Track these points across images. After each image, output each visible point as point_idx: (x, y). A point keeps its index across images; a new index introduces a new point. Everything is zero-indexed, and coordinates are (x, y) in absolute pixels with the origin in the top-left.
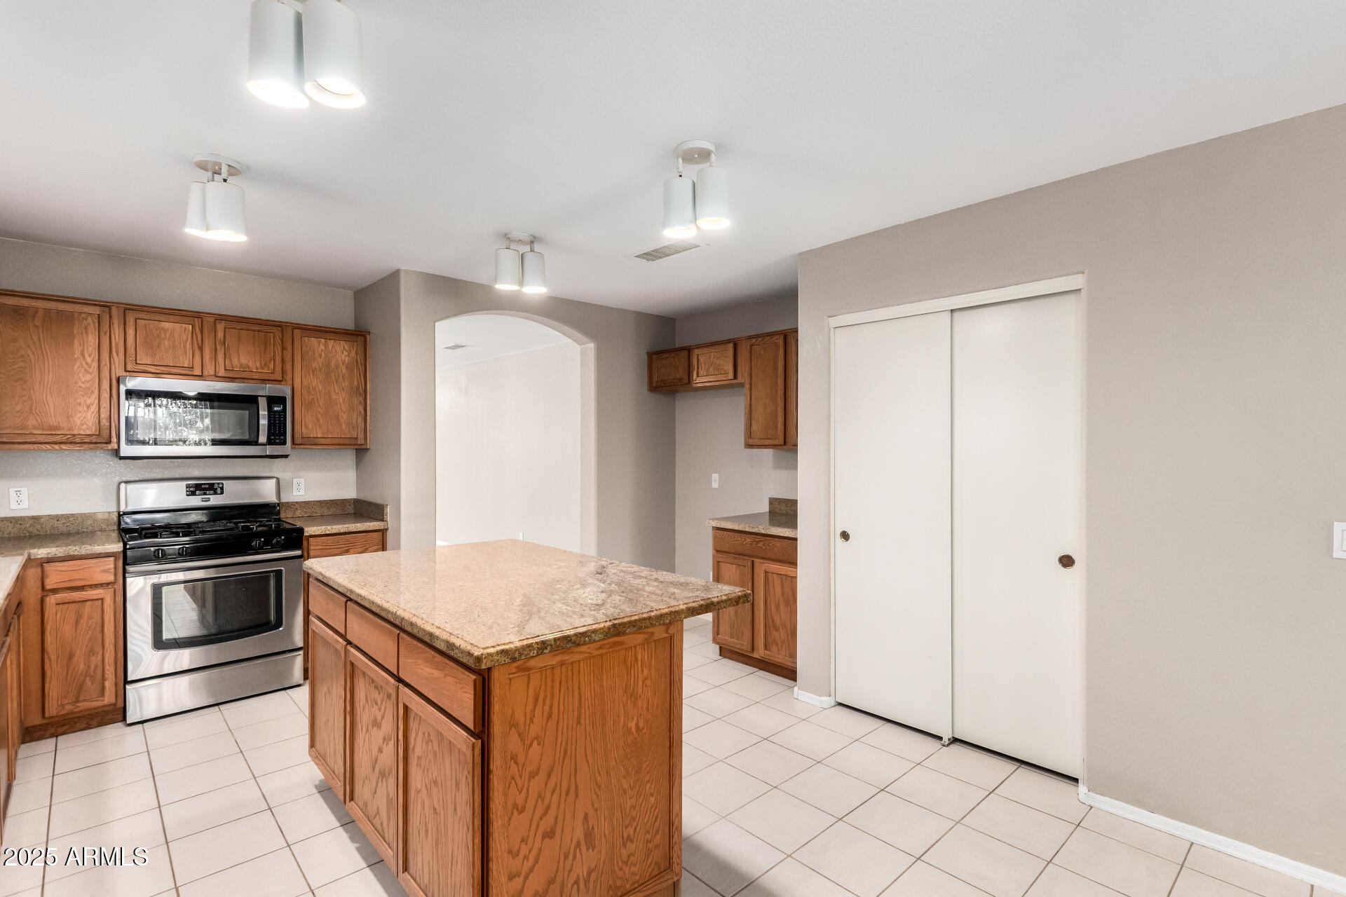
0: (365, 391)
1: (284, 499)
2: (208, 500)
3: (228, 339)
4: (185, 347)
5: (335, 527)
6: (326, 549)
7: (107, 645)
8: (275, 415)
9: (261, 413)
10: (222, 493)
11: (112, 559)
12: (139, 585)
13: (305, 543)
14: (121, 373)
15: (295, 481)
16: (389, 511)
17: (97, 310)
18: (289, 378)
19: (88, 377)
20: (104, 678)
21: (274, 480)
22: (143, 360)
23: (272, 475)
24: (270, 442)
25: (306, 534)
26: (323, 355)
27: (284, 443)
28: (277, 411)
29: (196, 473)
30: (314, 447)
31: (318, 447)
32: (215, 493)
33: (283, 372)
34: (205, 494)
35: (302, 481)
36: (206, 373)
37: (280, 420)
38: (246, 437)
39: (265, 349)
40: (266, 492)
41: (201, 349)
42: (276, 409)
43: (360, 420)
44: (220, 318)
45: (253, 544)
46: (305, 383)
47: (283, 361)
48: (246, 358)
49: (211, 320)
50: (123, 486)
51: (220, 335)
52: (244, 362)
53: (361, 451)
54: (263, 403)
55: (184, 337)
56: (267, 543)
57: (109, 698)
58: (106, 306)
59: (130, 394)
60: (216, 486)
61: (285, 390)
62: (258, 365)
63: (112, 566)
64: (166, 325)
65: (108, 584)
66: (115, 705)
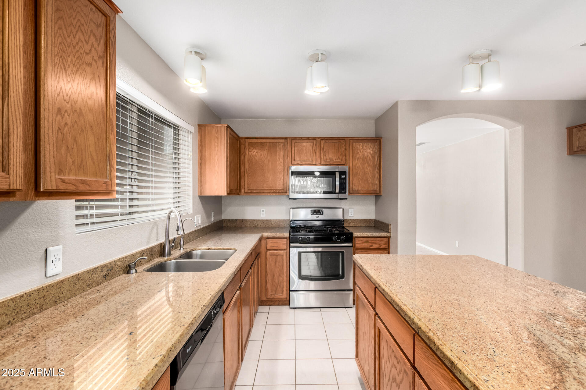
0: (380, 167)
1: (345, 218)
2: (318, 217)
3: (325, 147)
4: (310, 152)
5: (366, 233)
6: (363, 244)
7: (284, 274)
8: (342, 180)
9: (337, 179)
10: (323, 214)
11: (286, 239)
12: (294, 252)
13: (353, 240)
14: (289, 164)
15: (350, 210)
16: (391, 227)
17: (283, 141)
18: (347, 163)
19: (281, 167)
20: (283, 288)
21: (342, 209)
22: (297, 159)
23: (341, 207)
24: (340, 192)
25: (354, 236)
26: (362, 151)
27: (345, 193)
28: (343, 178)
29: (314, 205)
30: (358, 194)
31: (359, 194)
32: (320, 214)
33: (345, 160)
34: (317, 214)
35: (352, 210)
36: (317, 163)
37: (344, 182)
38: (331, 190)
39: (339, 150)
40: (338, 215)
41: (316, 153)
42: (342, 177)
43: (377, 181)
44: (323, 139)
45: (333, 238)
46: (354, 164)
47: (345, 155)
48: (332, 156)
49: (319, 140)
50: (291, 209)
51: (322, 146)
52: (331, 157)
53: (377, 196)
54: (337, 175)
55: (310, 148)
56: (339, 238)
57: (284, 296)
58: (286, 139)
59: (293, 173)
60: (321, 211)
61: (345, 168)
62: (336, 158)
63: (286, 242)
64: (304, 144)
65: (285, 249)
66: (286, 298)
